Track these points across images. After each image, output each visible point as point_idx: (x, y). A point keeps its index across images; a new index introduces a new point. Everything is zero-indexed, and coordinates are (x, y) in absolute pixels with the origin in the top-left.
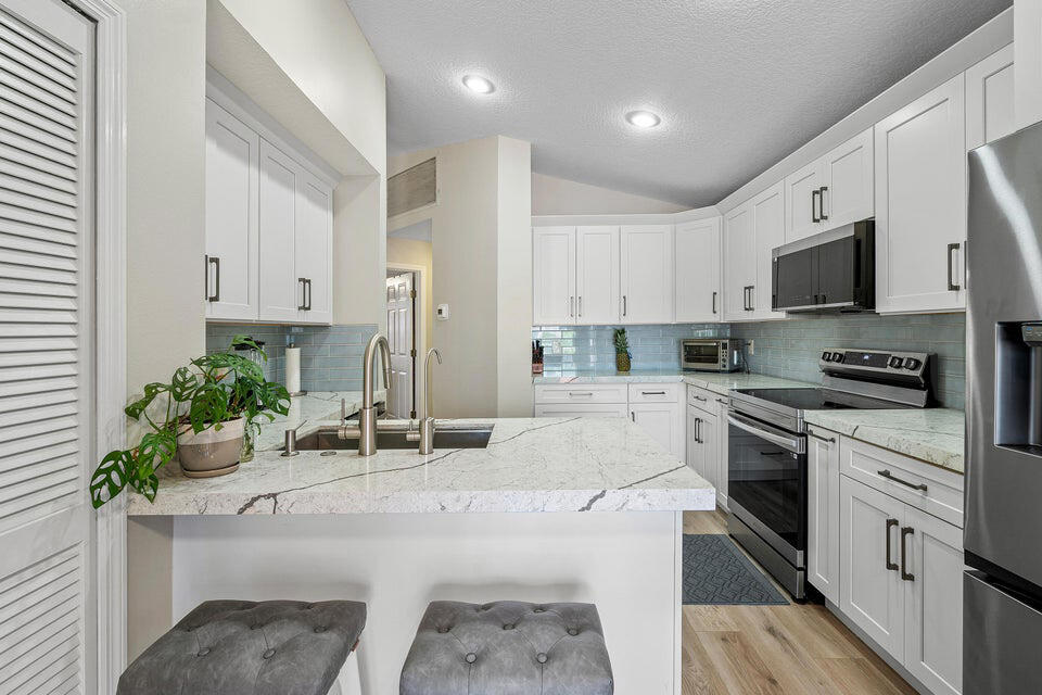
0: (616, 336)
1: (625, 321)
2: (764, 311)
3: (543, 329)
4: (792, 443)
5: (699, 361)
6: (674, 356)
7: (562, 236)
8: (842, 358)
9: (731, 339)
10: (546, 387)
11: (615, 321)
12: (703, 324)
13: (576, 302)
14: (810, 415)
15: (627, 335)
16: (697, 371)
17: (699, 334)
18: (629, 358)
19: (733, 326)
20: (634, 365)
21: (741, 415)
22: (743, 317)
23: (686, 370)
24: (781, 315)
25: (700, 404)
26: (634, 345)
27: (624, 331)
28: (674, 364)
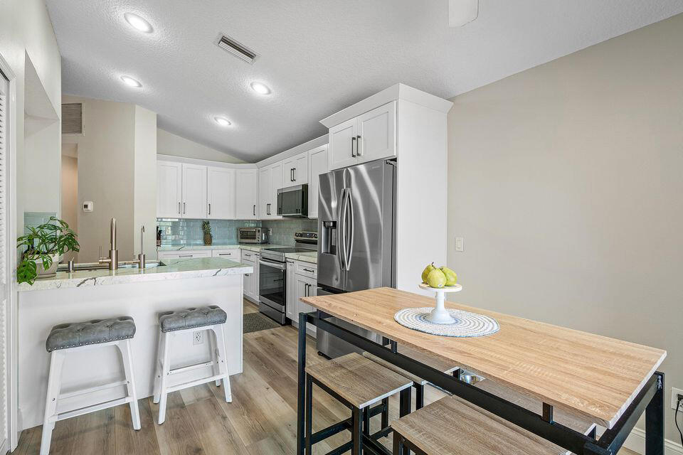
0: (204, 225)
1: (209, 217)
2: (274, 216)
3: (164, 220)
4: (282, 266)
5: (247, 238)
6: (234, 236)
7: (174, 168)
8: (301, 235)
9: (262, 228)
10: (165, 253)
11: (204, 217)
12: (249, 220)
13: (182, 206)
14: (287, 255)
15: (210, 225)
16: (247, 243)
17: (247, 225)
18: (211, 237)
19: (263, 221)
20: (213, 241)
21: (264, 259)
22: (266, 217)
23: (240, 243)
24: (280, 217)
25: (248, 258)
26: (214, 231)
27: (208, 223)
28: (234, 240)
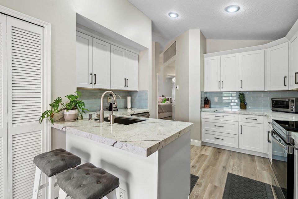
0: (240, 95)
1: (244, 90)
5: (280, 107)
11: (237, 90)
13: (221, 83)
14: (293, 135)
16: (279, 111)
27: (244, 94)
